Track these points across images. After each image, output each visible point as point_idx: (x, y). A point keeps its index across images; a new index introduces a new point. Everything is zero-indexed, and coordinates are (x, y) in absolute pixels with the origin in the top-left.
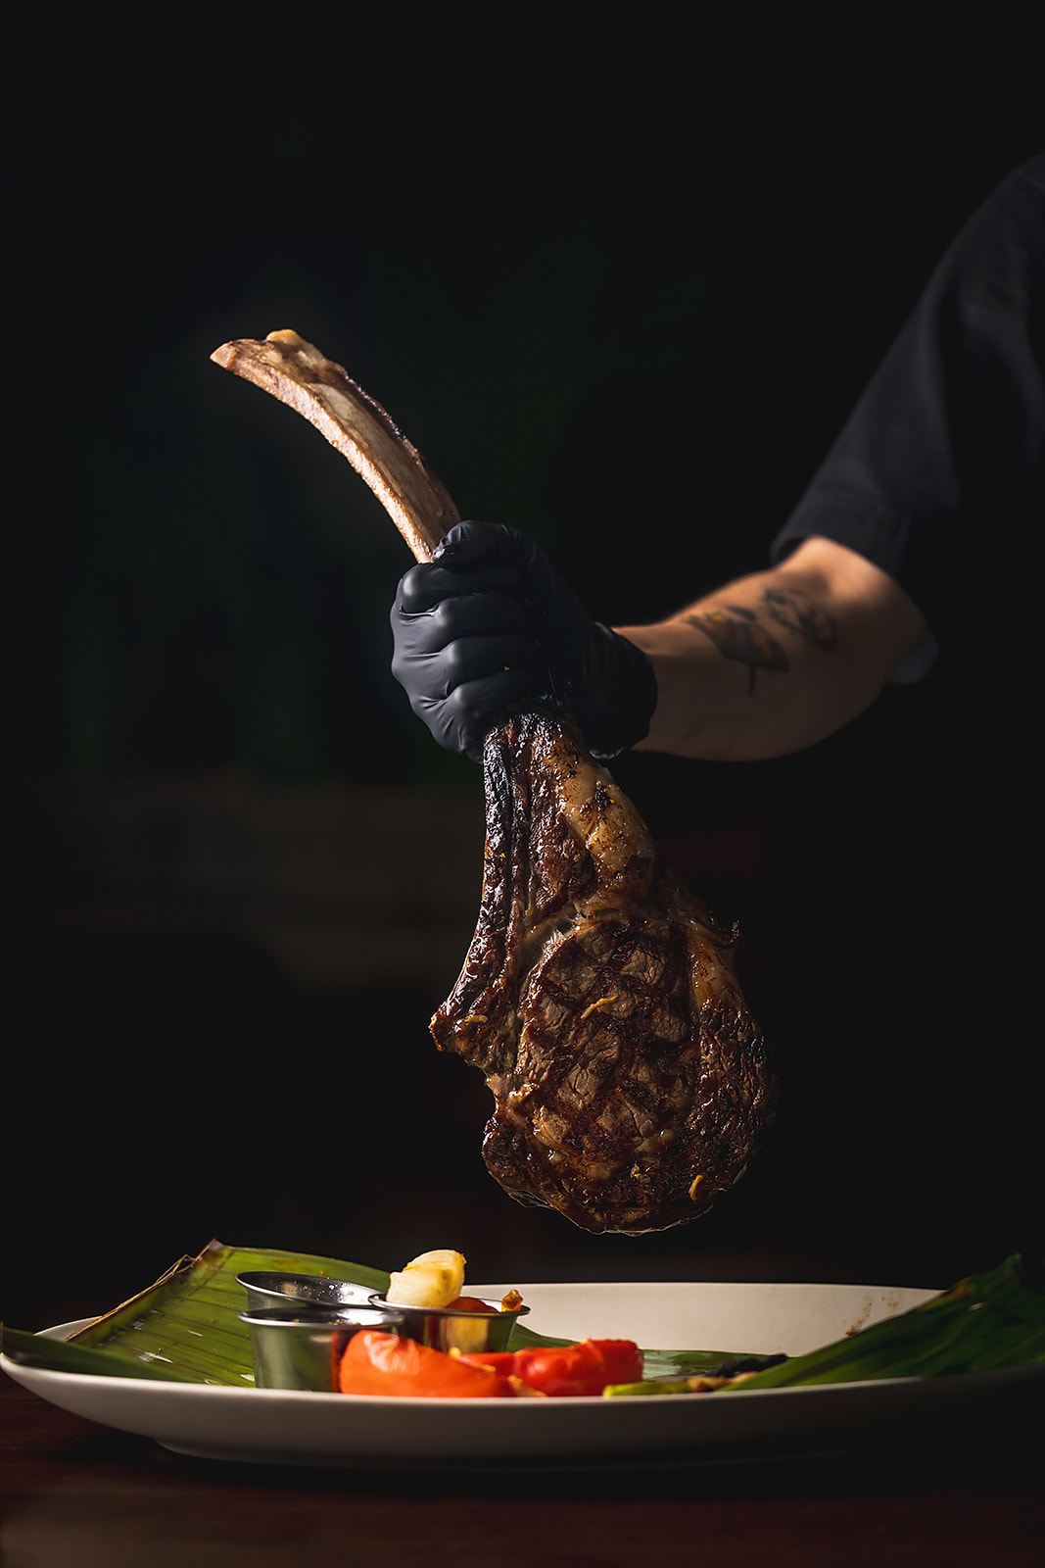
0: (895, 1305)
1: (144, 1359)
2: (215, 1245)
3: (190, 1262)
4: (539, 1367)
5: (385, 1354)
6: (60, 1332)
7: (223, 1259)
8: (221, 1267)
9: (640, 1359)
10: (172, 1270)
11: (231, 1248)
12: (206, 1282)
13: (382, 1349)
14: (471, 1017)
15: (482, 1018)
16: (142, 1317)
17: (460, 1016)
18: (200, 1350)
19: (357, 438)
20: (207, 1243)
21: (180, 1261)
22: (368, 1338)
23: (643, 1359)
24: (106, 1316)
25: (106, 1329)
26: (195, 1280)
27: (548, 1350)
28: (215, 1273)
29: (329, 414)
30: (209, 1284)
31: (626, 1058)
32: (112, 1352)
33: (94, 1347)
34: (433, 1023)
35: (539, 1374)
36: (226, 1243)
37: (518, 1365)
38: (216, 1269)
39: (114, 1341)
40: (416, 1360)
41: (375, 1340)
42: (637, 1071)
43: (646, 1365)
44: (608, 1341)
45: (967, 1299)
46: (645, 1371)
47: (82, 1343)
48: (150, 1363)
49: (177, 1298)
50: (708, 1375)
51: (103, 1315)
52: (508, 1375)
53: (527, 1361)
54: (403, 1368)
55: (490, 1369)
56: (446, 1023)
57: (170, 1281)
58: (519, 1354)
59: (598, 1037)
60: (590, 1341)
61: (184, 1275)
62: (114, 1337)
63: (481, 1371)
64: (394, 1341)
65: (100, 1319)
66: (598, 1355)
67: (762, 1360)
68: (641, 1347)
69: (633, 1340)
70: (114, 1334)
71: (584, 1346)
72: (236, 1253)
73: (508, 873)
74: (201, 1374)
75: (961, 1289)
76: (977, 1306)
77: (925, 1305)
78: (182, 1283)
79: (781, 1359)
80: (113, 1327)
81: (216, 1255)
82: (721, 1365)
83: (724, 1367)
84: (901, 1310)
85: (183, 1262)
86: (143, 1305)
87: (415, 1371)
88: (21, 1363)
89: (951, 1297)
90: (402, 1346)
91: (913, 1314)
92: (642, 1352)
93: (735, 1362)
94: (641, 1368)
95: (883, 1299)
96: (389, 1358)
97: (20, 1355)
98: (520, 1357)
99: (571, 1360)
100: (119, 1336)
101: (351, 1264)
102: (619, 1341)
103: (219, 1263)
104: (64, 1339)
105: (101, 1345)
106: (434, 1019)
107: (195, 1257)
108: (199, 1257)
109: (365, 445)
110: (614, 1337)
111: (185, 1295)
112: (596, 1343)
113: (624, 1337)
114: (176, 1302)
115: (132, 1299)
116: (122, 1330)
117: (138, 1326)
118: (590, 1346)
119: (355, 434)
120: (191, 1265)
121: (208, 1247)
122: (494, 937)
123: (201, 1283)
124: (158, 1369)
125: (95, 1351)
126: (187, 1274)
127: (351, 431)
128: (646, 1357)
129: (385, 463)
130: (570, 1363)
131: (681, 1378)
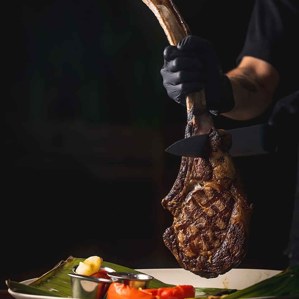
0: (268, 275)
1: (50, 290)
2: (71, 257)
3: (64, 262)
4: (165, 293)
5: (120, 289)
6: (27, 282)
7: (73, 262)
8: (73, 264)
9: (194, 291)
10: (58, 265)
11: (76, 258)
12: (68, 268)
13: (119, 288)
14: (172, 202)
15: (175, 203)
16: (49, 278)
17: (170, 201)
18: (67, 287)
19: (167, 24)
20: (69, 257)
21: (61, 262)
22: (115, 285)
23: (195, 290)
24: (39, 278)
25: (39, 282)
26: (65, 267)
27: (167, 288)
28: (71, 265)
29: (161, 16)
30: (69, 269)
31: (206, 228)
32: (41, 288)
33: (36, 287)
34: (162, 201)
35: (165, 295)
36: (74, 257)
37: (159, 292)
38: (71, 264)
39: (42, 285)
40: (129, 291)
41: (117, 285)
42: (208, 232)
43: (196, 292)
44: (185, 286)
45: (289, 273)
46: (196, 294)
47: (33, 286)
48: (52, 292)
49: (60, 272)
50: (214, 295)
51: (39, 277)
52: (156, 295)
53: (161, 291)
54: (125, 293)
55: (151, 294)
56: (166, 202)
57: (58, 268)
58: (159, 289)
59: (201, 218)
60: (180, 286)
61: (62, 266)
62: (42, 284)
63: (148, 294)
64: (123, 285)
65: (38, 279)
66: (182, 290)
67: (230, 291)
68: (194, 287)
69: (192, 285)
70: (42, 283)
71: (178, 287)
72: (77, 260)
73: (187, 163)
74: (66, 295)
75: (287, 271)
76: (292, 276)
77: (277, 275)
78: (61, 268)
79: (235, 291)
80: (41, 281)
81: (71, 260)
82: (218, 292)
83: (219, 293)
84: (270, 277)
85: (62, 262)
86: (50, 274)
87: (129, 294)
88: (15, 291)
89: (285, 273)
90: (125, 287)
91: (274, 277)
92: (195, 288)
93: (222, 292)
94: (194, 293)
95: (265, 273)
96: (121, 290)
97: (15, 289)
98: (159, 290)
99: (174, 291)
100: (43, 284)
101: (110, 263)
102: (188, 286)
103: (72, 262)
104: (27, 284)
105: (38, 286)
106: (163, 200)
107: (65, 261)
108: (66, 261)
109: (169, 27)
110: (187, 285)
111: (62, 272)
112: (181, 286)
113: (189, 284)
114: (60, 274)
115: (47, 273)
116: (44, 282)
117: (49, 281)
118: (180, 287)
119: (167, 23)
120: (64, 263)
121: (69, 258)
122: (181, 181)
123: (67, 268)
124: (54, 293)
125: (36, 288)
126: (63, 266)
127: (166, 22)
128: (196, 290)
129: (174, 33)
130: (174, 292)
131: (206, 296)
